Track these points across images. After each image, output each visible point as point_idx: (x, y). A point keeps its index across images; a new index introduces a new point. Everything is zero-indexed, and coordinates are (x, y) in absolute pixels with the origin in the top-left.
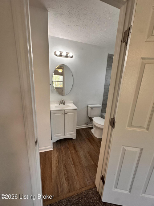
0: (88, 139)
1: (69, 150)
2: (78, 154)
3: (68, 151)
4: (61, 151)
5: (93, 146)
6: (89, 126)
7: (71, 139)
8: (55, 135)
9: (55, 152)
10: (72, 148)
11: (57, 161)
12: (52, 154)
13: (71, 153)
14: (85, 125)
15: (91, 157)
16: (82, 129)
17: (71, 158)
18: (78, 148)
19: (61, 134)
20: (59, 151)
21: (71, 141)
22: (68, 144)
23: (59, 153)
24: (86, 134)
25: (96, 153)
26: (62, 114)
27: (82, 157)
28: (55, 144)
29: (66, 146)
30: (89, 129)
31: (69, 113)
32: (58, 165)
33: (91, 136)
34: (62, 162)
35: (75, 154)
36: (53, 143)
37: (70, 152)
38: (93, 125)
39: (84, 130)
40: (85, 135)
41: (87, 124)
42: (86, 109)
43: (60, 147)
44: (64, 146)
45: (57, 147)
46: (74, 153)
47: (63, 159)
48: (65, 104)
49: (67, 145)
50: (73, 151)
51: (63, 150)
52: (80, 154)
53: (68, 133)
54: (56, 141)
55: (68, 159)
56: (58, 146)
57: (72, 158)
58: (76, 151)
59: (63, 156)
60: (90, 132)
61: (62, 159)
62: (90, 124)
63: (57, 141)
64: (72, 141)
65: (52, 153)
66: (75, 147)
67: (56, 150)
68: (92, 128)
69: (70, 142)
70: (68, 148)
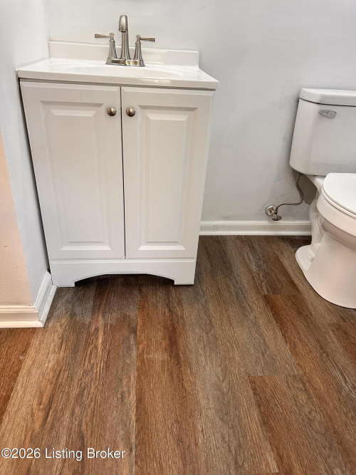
0: (268, 301)
1: (138, 343)
2: (181, 380)
3: (129, 348)
4: (87, 344)
5: (294, 348)
6: (289, 227)
7: (168, 283)
8: (65, 248)
9: (53, 340)
10: (158, 335)
11: (45, 399)
12: (32, 352)
13: (144, 369)
14: (265, 223)
15: (266, 421)
16: (239, 237)
17: (132, 399)
18: (193, 339)
19: (107, 248)
20: (77, 339)
21: (161, 294)
22: (142, 308)
23: (75, 351)
24: (259, 267)
25: (303, 398)
26: (103, 111)
27: (203, 403)
28: (69, 296)
29: (124, 319)
30: (282, 244)
31: (154, 116)
32: (37, 426)
33: (292, 283)
34: (67, 414)
35: (165, 377)
36: (60, 291)
37: (140, 356)
38: (309, 228)
39: (252, 248)
40: (251, 272)
41: (275, 215)
42: (285, 116)
43: (87, 320)
44: (113, 317)
45: (73, 315)
46: (157, 367)
47: (81, 394)
48: (142, 64)
49: (133, 312)
50: (158, 356)
51: (100, 341)
52: (199, 385)
53: (143, 248)
54: (78, 284)
55: (114, 401)
56: (78, 310)
57: (140, 400)
58: (177, 356)
59: (86, 373)
60: (286, 263)
61: (75, 392)
62: (295, 217)
63: (82, 284)
64: (168, 294)
65: (35, 342)
66: (174, 330)
67: (60, 330)
68: (307, 241)
69: (157, 298)
70: (134, 331)
